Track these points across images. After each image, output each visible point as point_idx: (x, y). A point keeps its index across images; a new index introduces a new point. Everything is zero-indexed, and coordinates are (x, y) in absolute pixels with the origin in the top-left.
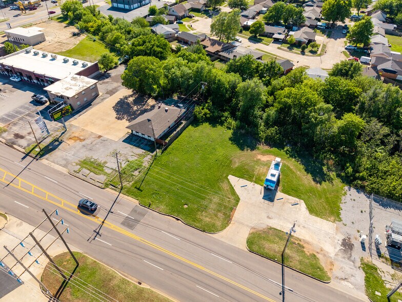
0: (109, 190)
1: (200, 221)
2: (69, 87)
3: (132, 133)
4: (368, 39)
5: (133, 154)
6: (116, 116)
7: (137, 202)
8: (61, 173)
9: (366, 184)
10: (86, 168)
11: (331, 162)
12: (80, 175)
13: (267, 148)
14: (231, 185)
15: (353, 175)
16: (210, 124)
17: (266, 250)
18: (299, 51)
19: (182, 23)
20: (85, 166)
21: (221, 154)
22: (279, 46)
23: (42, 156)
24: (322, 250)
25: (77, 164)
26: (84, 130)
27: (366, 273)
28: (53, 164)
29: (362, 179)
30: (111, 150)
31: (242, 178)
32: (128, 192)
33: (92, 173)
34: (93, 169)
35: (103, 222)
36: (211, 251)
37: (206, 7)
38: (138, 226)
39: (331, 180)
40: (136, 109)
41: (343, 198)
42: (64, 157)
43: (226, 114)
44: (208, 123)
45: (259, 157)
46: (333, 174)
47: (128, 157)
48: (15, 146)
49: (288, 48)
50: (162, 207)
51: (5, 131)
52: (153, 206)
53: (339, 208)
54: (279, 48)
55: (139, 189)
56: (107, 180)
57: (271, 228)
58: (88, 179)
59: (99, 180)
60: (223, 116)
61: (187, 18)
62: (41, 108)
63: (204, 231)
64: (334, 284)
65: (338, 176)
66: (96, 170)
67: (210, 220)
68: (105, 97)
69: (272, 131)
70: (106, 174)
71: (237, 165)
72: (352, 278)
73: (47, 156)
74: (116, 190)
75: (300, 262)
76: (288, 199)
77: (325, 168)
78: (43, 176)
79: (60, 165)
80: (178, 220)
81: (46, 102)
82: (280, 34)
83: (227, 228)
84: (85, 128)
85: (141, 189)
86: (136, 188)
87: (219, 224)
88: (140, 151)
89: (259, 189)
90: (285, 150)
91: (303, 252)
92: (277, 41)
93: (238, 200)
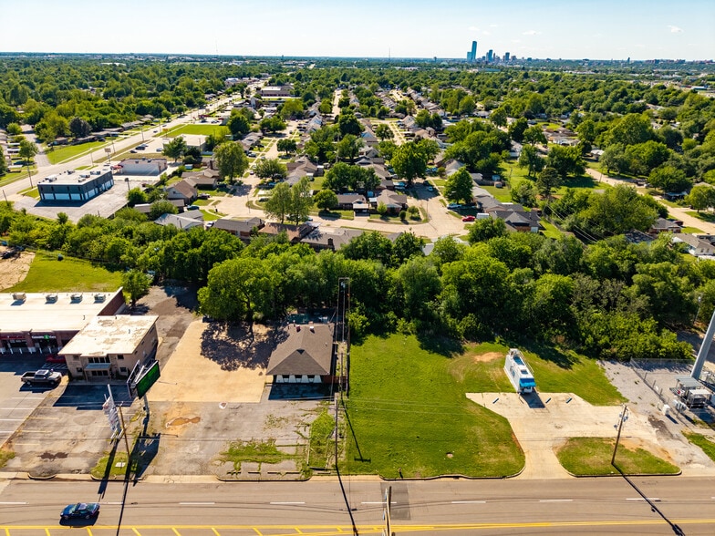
0: (316, 479)
1: (487, 466)
2: (111, 338)
3: (274, 382)
4: (470, 193)
5: (303, 413)
6: (220, 366)
7: (377, 477)
8: (208, 486)
9: (615, 350)
10: (246, 461)
11: (561, 339)
12: (243, 475)
13: (475, 345)
14: (479, 405)
15: (595, 345)
16: (376, 335)
17: (594, 467)
18: (398, 220)
19: (198, 208)
20: (240, 458)
21: (429, 370)
22: (368, 218)
23: (139, 472)
24: (642, 441)
25: (223, 461)
26: (183, 403)
27: (700, 446)
28: (174, 477)
29: (607, 346)
30: (263, 418)
31: (484, 392)
32: (350, 469)
33: (263, 465)
34: (260, 458)
35: (355, 529)
36: (536, 498)
37: (219, 181)
38: (413, 511)
39: (576, 360)
40: (244, 346)
41: (606, 374)
42: (187, 458)
43: (391, 314)
44: (372, 335)
45: (478, 358)
46: (572, 353)
47: (302, 418)
48: (58, 476)
49: (381, 218)
50: (421, 469)
51: (12, 456)
52: (407, 474)
53: (614, 389)
54: (369, 221)
55: (362, 460)
56: (300, 464)
57: (572, 439)
58: (264, 476)
59: (287, 469)
60: (388, 319)
61: (199, 201)
62: (57, 393)
63: (504, 477)
64: (687, 472)
65: (579, 352)
66: (267, 457)
67: (497, 460)
68: (171, 342)
69: (469, 320)
70: (289, 457)
71: (462, 378)
72: (695, 457)
73: (150, 468)
74: (329, 474)
75: (636, 463)
76: (557, 397)
77: (558, 349)
78: (175, 505)
79: (192, 473)
80: (457, 477)
81: (59, 379)
82: (360, 203)
83: (527, 460)
84: (181, 400)
85: (365, 458)
86: (355, 460)
87: (512, 459)
88: (312, 405)
89: (515, 398)
90: (497, 341)
91: (627, 451)
92: (360, 212)
93: (505, 421)
